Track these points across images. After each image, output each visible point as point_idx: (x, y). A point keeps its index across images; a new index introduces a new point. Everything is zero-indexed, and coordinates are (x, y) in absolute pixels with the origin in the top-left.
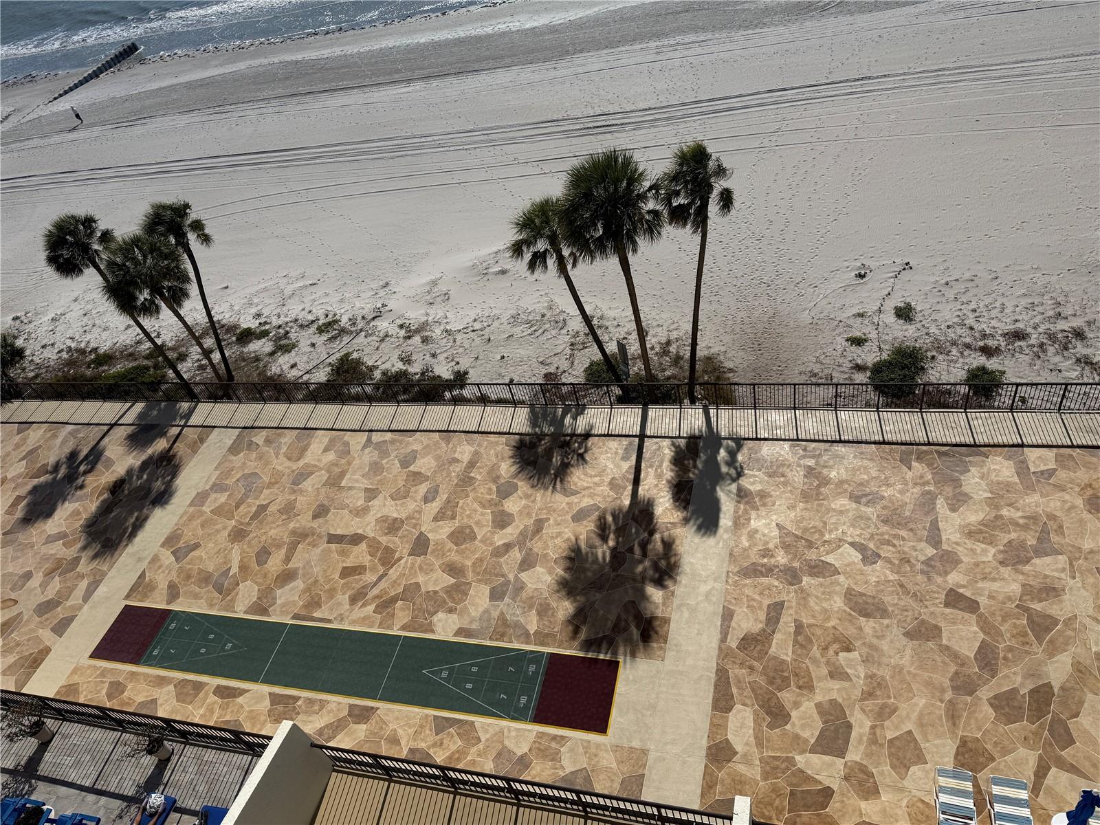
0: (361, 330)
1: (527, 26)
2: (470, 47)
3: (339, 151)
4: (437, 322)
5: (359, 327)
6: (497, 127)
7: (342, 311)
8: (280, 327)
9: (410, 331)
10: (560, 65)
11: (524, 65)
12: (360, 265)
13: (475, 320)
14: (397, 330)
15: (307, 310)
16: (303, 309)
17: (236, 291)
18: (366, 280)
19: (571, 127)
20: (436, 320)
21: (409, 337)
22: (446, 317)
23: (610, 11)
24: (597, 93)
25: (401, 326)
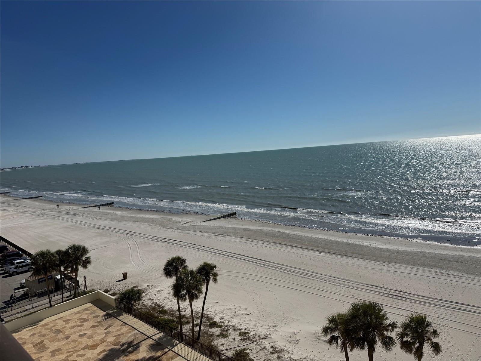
0: (256, 341)
1: (378, 247)
2: (351, 247)
3: (283, 268)
4: (288, 352)
5: (255, 340)
6: (350, 280)
7: (253, 330)
8: (227, 326)
9: (275, 350)
10: (387, 265)
11: (371, 260)
12: (269, 314)
13: (305, 358)
14: (270, 347)
15: (240, 324)
16: (239, 323)
17: (220, 306)
18: (268, 321)
19: (383, 292)
20: (288, 350)
21: (273, 353)
22: (293, 351)
23: (418, 251)
24: (400, 282)
25: (272, 347)
